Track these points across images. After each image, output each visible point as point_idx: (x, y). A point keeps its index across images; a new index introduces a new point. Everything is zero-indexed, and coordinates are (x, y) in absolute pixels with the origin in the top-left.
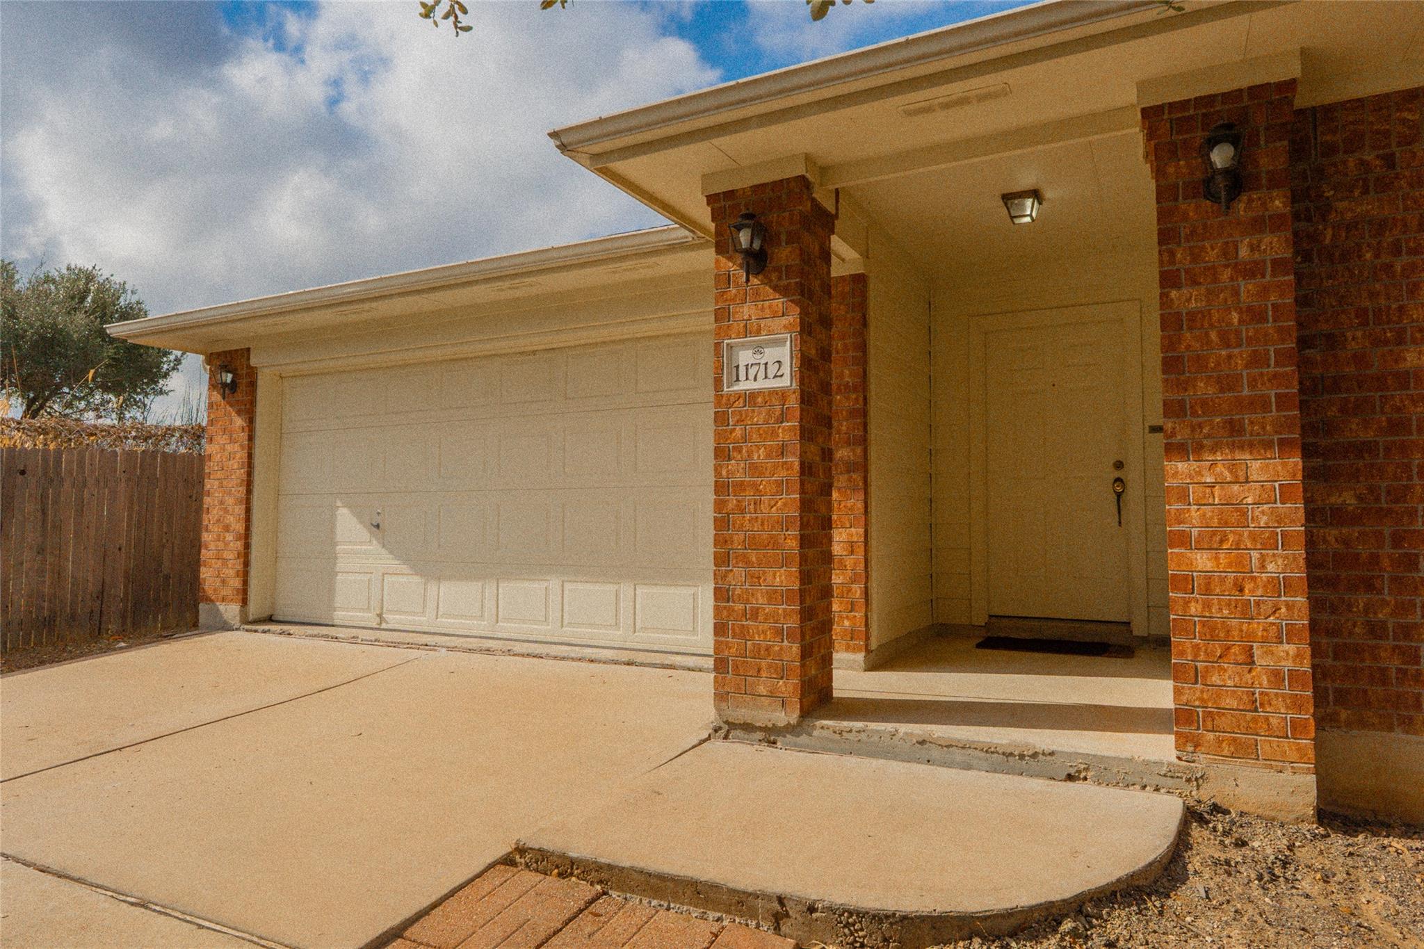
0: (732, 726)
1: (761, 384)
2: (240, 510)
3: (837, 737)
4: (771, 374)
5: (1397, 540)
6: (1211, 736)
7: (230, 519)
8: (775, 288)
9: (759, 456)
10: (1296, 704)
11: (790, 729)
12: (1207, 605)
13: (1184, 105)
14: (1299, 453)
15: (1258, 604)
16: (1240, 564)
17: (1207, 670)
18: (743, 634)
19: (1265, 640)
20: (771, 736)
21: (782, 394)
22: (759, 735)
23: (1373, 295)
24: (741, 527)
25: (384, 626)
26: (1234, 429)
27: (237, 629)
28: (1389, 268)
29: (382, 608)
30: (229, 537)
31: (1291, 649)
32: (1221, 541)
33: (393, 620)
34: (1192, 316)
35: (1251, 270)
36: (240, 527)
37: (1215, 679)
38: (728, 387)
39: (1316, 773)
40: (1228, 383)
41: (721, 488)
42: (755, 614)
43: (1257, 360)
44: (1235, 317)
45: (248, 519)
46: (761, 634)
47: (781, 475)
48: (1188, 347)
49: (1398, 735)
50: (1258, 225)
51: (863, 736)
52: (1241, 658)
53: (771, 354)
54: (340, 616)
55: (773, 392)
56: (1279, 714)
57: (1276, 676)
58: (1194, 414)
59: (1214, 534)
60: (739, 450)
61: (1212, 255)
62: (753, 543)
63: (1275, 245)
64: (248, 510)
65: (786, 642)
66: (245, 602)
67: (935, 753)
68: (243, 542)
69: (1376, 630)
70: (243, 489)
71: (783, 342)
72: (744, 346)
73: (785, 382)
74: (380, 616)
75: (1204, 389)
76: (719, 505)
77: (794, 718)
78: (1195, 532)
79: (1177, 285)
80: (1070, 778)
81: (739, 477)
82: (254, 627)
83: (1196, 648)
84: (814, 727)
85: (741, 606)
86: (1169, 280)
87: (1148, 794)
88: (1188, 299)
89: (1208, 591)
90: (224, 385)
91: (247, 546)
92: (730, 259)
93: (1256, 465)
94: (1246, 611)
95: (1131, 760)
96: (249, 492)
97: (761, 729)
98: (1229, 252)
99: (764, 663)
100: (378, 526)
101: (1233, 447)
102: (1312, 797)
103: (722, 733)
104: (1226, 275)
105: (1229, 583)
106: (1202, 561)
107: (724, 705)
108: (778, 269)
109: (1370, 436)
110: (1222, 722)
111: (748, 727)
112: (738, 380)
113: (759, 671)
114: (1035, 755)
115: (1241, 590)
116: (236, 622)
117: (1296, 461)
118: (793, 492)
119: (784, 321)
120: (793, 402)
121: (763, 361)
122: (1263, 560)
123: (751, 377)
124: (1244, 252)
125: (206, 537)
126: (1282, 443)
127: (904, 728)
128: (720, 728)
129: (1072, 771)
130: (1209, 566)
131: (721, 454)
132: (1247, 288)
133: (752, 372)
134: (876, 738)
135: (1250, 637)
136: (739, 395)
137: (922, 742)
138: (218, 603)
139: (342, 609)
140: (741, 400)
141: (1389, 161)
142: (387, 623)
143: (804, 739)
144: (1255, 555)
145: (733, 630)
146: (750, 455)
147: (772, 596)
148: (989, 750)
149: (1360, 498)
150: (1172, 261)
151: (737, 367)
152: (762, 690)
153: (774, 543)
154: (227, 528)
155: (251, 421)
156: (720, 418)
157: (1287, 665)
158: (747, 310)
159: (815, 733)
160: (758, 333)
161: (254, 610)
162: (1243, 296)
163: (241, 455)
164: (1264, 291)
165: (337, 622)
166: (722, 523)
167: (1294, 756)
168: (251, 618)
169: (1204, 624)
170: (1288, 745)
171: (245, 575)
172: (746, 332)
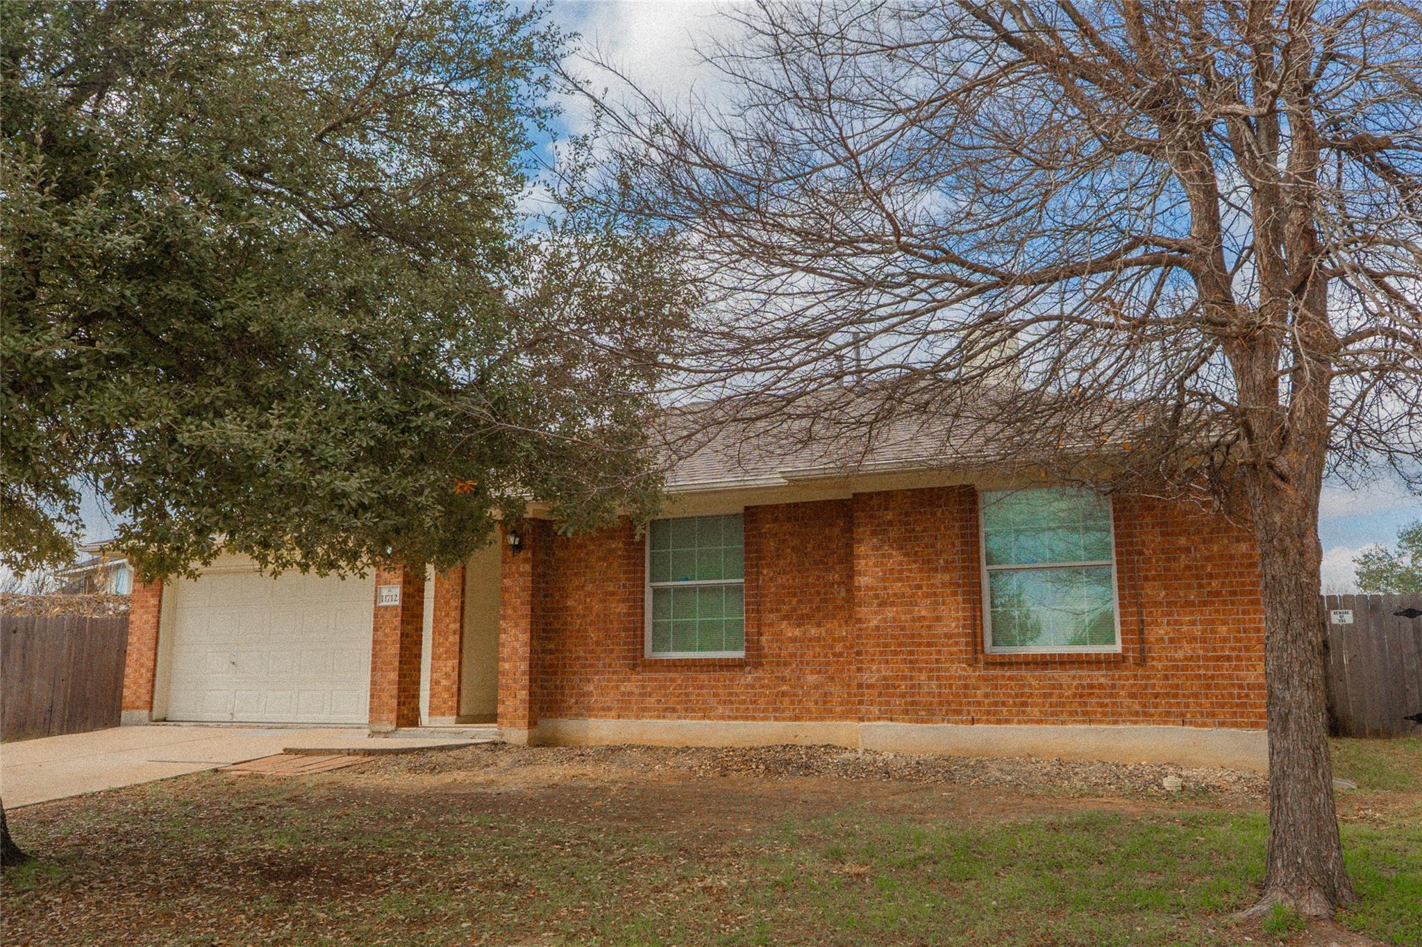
0: (374, 732)
1: (390, 603)
2: (151, 654)
4: (393, 600)
6: (506, 721)
7: (144, 660)
9: (388, 630)
10: (525, 710)
11: (393, 731)
12: (507, 680)
15: (518, 679)
16: (515, 667)
17: (505, 700)
18: (379, 698)
21: (395, 607)
22: (383, 735)
24: (380, 657)
25: (234, 720)
26: (516, 624)
27: (145, 725)
29: (233, 710)
30: (143, 670)
31: (524, 692)
32: (512, 659)
34: (508, 588)
35: (522, 575)
36: (150, 664)
38: (379, 604)
39: (529, 730)
40: (515, 610)
41: (375, 642)
42: (383, 690)
43: (522, 603)
44: (518, 590)
45: (155, 660)
46: (385, 697)
48: (507, 598)
50: (524, 562)
51: (416, 733)
53: (393, 592)
54: (208, 716)
55: (393, 607)
56: (521, 713)
57: (521, 700)
59: (510, 658)
60: (381, 628)
61: (514, 569)
62: (384, 663)
63: (528, 568)
64: (156, 654)
65: (393, 699)
66: (151, 709)
68: (152, 673)
69: (556, 687)
70: (153, 642)
71: (397, 588)
72: (385, 589)
73: (397, 603)
76: (374, 649)
77: (394, 727)
78: (506, 657)
79: (505, 578)
81: (381, 638)
82: (155, 724)
83: (504, 694)
84: (400, 730)
85: (379, 687)
88: (508, 582)
89: (507, 675)
91: (154, 675)
93: (520, 635)
94: (515, 681)
95: (487, 731)
96: (157, 643)
97: (383, 732)
98: (518, 568)
99: (386, 708)
100: (234, 663)
101: (515, 629)
102: (527, 737)
103: (371, 736)
104: (517, 576)
105: (512, 673)
106: (507, 666)
107: (372, 724)
110: (509, 717)
111: (379, 733)
112: (382, 601)
113: (384, 711)
114: (463, 733)
115: (515, 674)
116: (146, 721)
118: (398, 644)
119: (398, 580)
120: (399, 610)
121: (391, 595)
122: (520, 665)
123: (387, 600)
124: (521, 569)
125: (128, 670)
128: (370, 733)
130: (508, 668)
131: (376, 630)
132: (521, 580)
133: (387, 598)
135: (516, 689)
136: (382, 607)
137: (432, 732)
138: (133, 710)
139: (210, 712)
140: (383, 609)
142: (236, 718)
143: (397, 735)
144: (518, 664)
145: (376, 696)
146: (384, 630)
147: (389, 683)
151: (382, 597)
152: (384, 717)
153: (391, 663)
154: (142, 665)
155: (160, 601)
156: (376, 616)
158: (386, 575)
160: (390, 584)
161: (155, 715)
162: (520, 583)
163: (154, 620)
164: (526, 581)
165: (206, 720)
166: (374, 656)
167: (522, 725)
168: (154, 719)
170: (522, 722)
171: (152, 693)
172: (386, 583)
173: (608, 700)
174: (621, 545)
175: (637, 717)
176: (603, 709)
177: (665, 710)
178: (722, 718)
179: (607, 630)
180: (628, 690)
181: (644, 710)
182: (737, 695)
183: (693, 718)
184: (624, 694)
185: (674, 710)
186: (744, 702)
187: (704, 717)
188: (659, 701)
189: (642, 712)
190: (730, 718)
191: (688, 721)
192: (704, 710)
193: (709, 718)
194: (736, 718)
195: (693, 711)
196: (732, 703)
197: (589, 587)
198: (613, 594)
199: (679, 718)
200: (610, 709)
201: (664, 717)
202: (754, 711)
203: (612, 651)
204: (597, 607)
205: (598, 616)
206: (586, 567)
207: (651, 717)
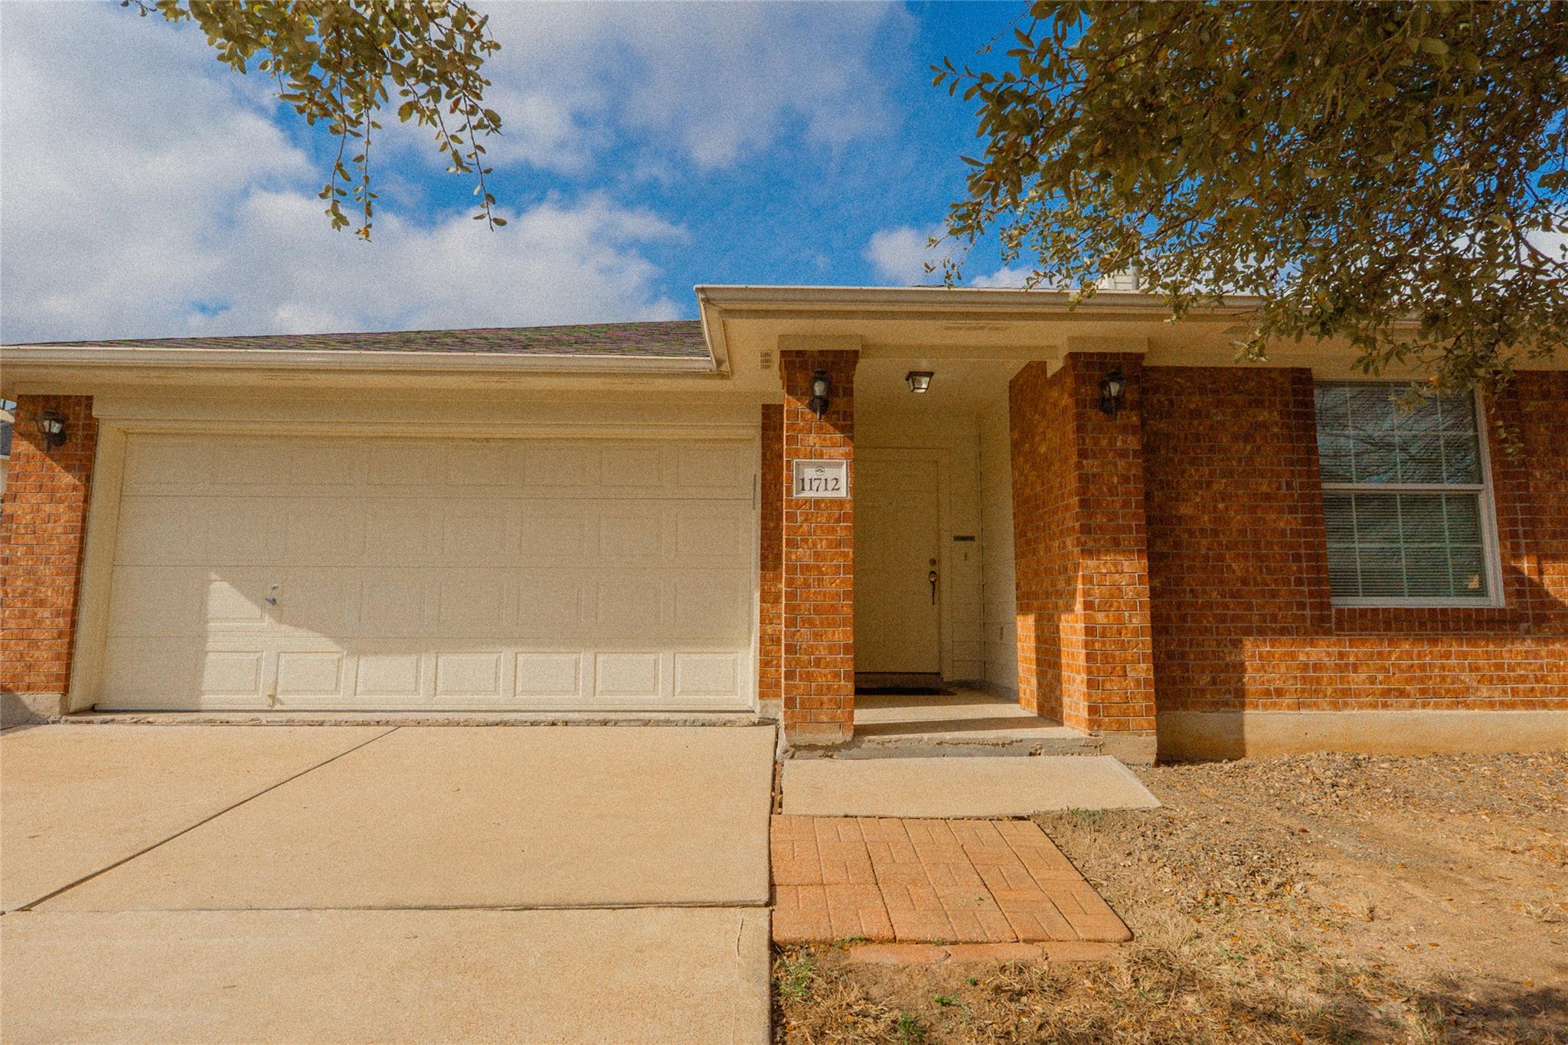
0: (797, 747)
1: (822, 494)
2: (66, 583)
3: (880, 746)
4: (830, 487)
5: (1179, 606)
6: (1107, 719)
7: (48, 593)
8: (835, 426)
9: (823, 546)
10: (1146, 697)
11: (846, 745)
12: (1104, 644)
13: (1092, 355)
14: (1146, 556)
15: (1129, 642)
16: (1119, 620)
17: (1104, 681)
18: (808, 677)
19: (1133, 662)
20: (829, 751)
21: (840, 503)
22: (821, 752)
23: (1166, 473)
24: (808, 598)
25: (278, 707)
26: (1116, 543)
27: (54, 722)
28: (1172, 460)
29: (275, 689)
30: (45, 613)
31: (1143, 666)
32: (1111, 606)
33: (291, 701)
34: (1094, 476)
35: (1122, 454)
36: (64, 602)
37: (1108, 686)
38: (797, 493)
39: (1157, 734)
40: (1112, 516)
41: (791, 568)
42: (818, 663)
43: (1126, 505)
44: (1115, 480)
45: (77, 594)
46: (823, 677)
47: (841, 561)
48: (1093, 495)
49: (1181, 713)
50: (1124, 429)
51: (899, 744)
52: (1121, 673)
53: (829, 473)
54: (209, 700)
55: (833, 501)
56: (1140, 704)
57: (1138, 681)
58: (1096, 533)
59: (1106, 603)
60: (806, 541)
61: (1104, 443)
62: (816, 610)
63: (1133, 443)
64: (78, 582)
65: (842, 682)
66: (66, 690)
67: (949, 749)
68: (68, 619)
70: (72, 558)
71: (840, 465)
72: (809, 465)
73: (843, 493)
74: (273, 697)
75: (1100, 519)
76: (789, 582)
77: (850, 737)
78: (1097, 601)
79: (1086, 458)
80: (1031, 754)
81: (806, 561)
82: (79, 718)
83: (1098, 669)
84: (863, 742)
85: (807, 657)
86: (1083, 454)
87: (1075, 757)
88: (1092, 465)
89: (1103, 635)
90: (50, 435)
91: (73, 624)
92: (799, 400)
93: (1126, 563)
94: (1123, 645)
95: (1065, 739)
96: (80, 560)
97: (822, 748)
98: (1112, 442)
99: (825, 698)
100: (274, 601)
101: (1116, 552)
102: (1154, 748)
103: (790, 754)
104: (1111, 455)
105: (1115, 630)
107: (792, 732)
108: (838, 413)
109: (1165, 549)
110: (1113, 711)
111: (811, 747)
112: (803, 489)
113: (822, 704)
114: (1011, 743)
115: (1120, 634)
116: (52, 713)
117: (1145, 562)
118: (849, 573)
119: (842, 450)
120: (849, 509)
121: (823, 478)
122: (1130, 616)
123: (814, 488)
124: (1119, 444)
126: (1139, 551)
127: (926, 736)
128: (787, 751)
129: (1033, 751)
130: (1105, 621)
131: (792, 543)
132: (1121, 463)
133: (815, 484)
134: (908, 745)
135: (1126, 661)
136: (806, 501)
137: (940, 744)
138: (19, 693)
139: (213, 692)
140: (808, 505)
141: (1171, 403)
142: (282, 704)
143: (855, 751)
144: (1127, 614)
145: (801, 675)
146: (815, 545)
147: (831, 649)
148: (983, 743)
149: (1161, 582)
150: (1084, 444)
151: (803, 480)
152: (824, 718)
153: (834, 609)
154: (42, 604)
155: (88, 480)
156: (790, 517)
157: (1143, 675)
158: (812, 439)
159: (863, 746)
160: (821, 456)
161: (77, 699)
162: (1119, 468)
163: (69, 518)
164: (1130, 466)
165: (203, 707)
166: (791, 595)
167: (1146, 725)
168: (73, 708)
169: (1102, 655)
170: (1143, 721)
171: (69, 658)
172: (811, 455)
173: (1275, 678)
174: (1276, 417)
175: (1335, 706)
176: (1267, 693)
177: (1386, 693)
178: (1491, 705)
179: (1261, 558)
180: (1313, 659)
181: (1346, 693)
182: (1511, 669)
183: (1437, 706)
184: (1305, 667)
185: (1402, 693)
186: (1523, 679)
187: (1456, 705)
188: (1372, 680)
189: (1343, 697)
190: (1503, 705)
191: (1429, 711)
192: (1456, 694)
193: (1467, 706)
194: (1512, 706)
195: (1436, 694)
196: (1503, 680)
197: (1219, 485)
198: (1267, 497)
199: (1412, 706)
200: (1279, 693)
201: (1385, 706)
202: (1544, 692)
203: (1274, 594)
204: (1238, 519)
205: (1242, 532)
206: (1211, 450)
207: (1361, 706)
